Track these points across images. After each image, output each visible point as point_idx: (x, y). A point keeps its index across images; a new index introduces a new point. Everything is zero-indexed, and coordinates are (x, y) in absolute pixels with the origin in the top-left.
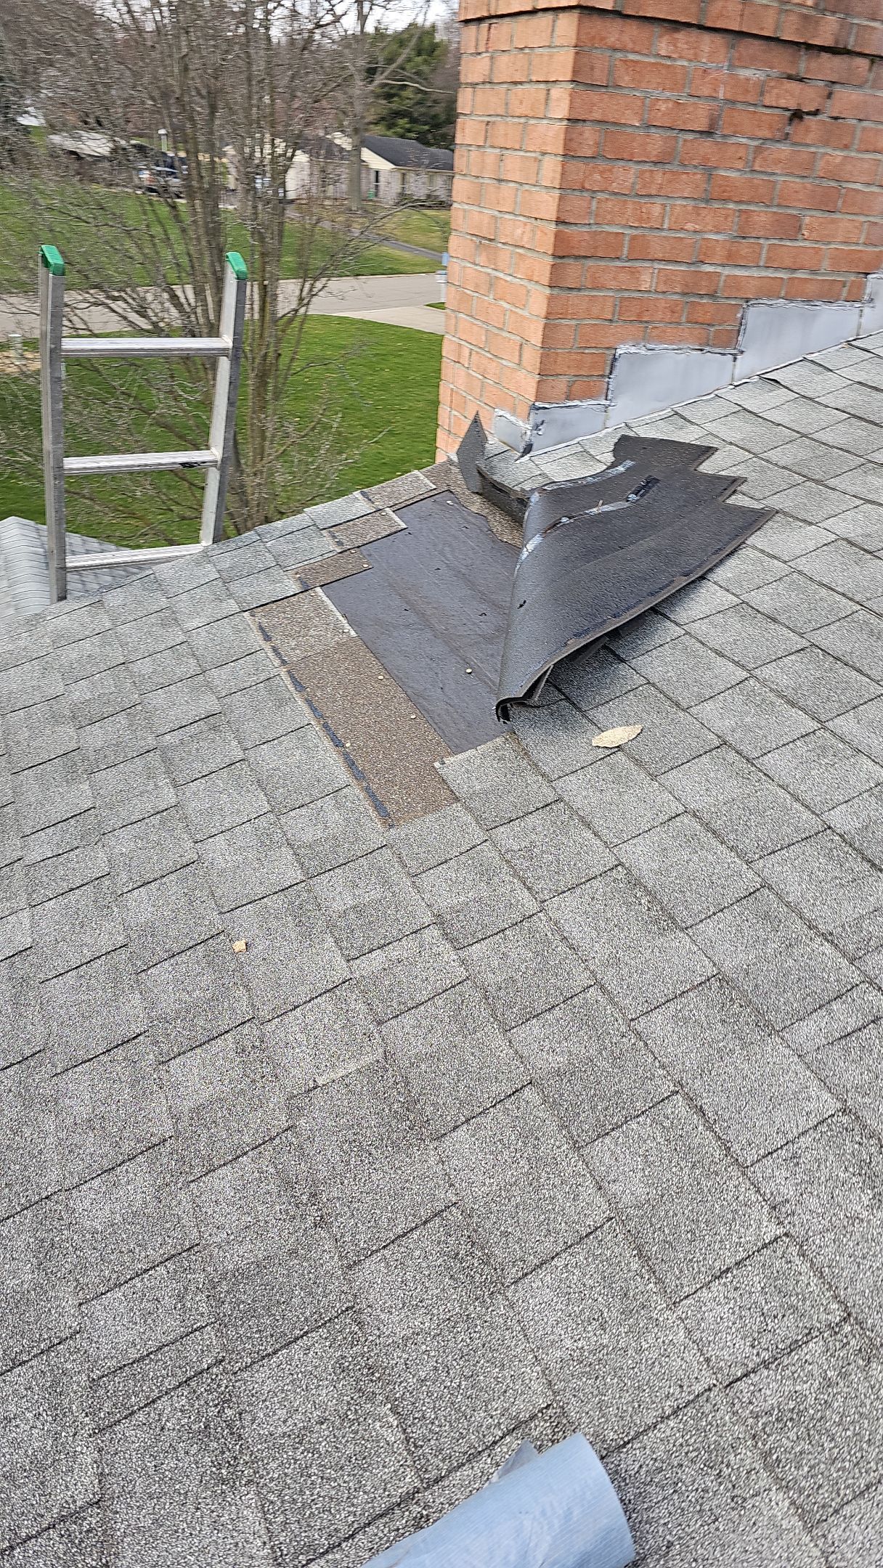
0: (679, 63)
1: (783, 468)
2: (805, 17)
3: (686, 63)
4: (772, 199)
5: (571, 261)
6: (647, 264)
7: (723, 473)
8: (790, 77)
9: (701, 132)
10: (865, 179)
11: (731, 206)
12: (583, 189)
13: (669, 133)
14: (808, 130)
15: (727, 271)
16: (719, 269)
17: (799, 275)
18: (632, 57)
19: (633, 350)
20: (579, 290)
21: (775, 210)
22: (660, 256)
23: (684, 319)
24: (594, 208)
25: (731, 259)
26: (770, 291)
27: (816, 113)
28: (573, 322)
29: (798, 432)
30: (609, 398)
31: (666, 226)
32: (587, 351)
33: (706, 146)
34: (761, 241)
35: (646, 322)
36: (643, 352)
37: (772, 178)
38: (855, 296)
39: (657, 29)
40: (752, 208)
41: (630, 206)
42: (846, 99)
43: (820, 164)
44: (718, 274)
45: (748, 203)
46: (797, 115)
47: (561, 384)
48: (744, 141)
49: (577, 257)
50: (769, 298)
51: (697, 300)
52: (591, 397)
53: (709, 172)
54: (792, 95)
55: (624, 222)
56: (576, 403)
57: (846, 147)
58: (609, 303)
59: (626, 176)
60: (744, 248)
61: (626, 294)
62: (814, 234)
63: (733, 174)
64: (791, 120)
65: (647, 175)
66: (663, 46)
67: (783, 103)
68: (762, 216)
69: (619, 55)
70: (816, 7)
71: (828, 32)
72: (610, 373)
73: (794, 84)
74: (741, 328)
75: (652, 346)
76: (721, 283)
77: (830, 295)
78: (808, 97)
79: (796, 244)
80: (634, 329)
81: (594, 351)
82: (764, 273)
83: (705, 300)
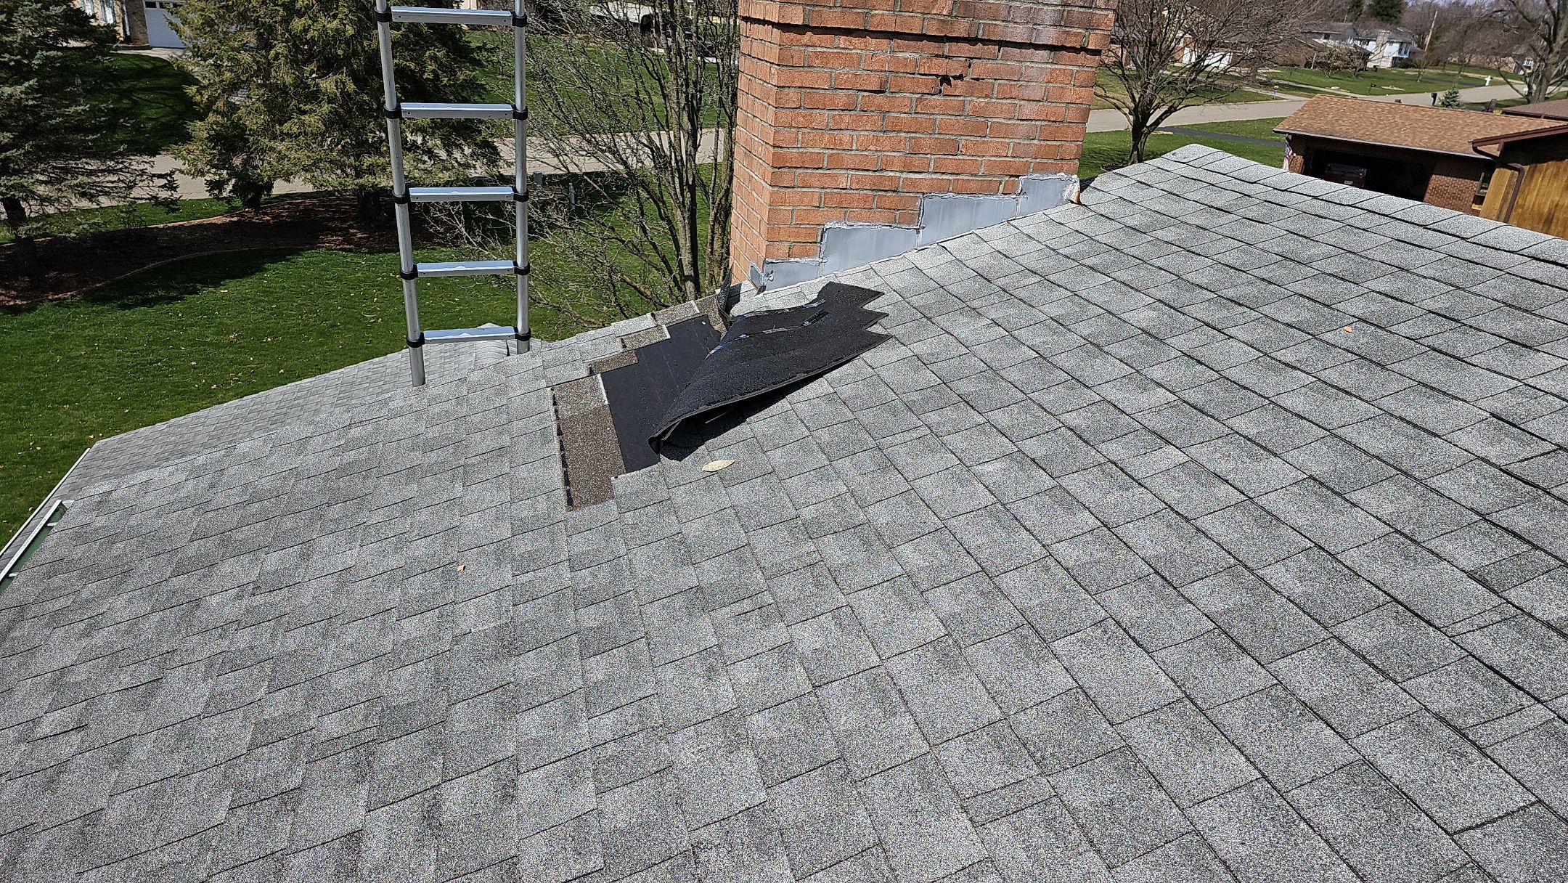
0: (854, 51)
1: (916, 308)
2: (943, 21)
3: (859, 52)
4: (934, 130)
5: (786, 170)
6: (843, 171)
7: (878, 310)
8: (937, 56)
9: (875, 92)
10: (1006, 116)
11: (903, 134)
12: (791, 127)
13: (850, 92)
14: (956, 87)
15: (904, 175)
16: (898, 174)
17: (962, 177)
18: (819, 49)
19: (837, 226)
20: (793, 187)
21: (937, 136)
22: (852, 166)
23: (874, 206)
24: (800, 138)
25: (907, 168)
26: (941, 188)
27: (961, 77)
28: (791, 208)
29: (939, 284)
30: (822, 256)
31: (854, 148)
32: (803, 226)
33: (880, 99)
34: (929, 156)
35: (846, 208)
36: (845, 227)
37: (932, 117)
38: (1010, 191)
39: (837, 34)
40: (917, 135)
41: (827, 137)
42: (978, 68)
43: (968, 108)
44: (898, 177)
45: (916, 132)
46: (945, 79)
47: (784, 248)
48: (908, 95)
49: (790, 168)
50: (940, 192)
51: (884, 193)
52: (808, 256)
53: (883, 113)
54: (940, 67)
55: (823, 146)
56: (797, 259)
57: (987, 96)
58: (816, 197)
59: (822, 118)
60: (916, 160)
61: (828, 190)
62: (970, 151)
63: (902, 115)
64: (942, 82)
65: (838, 117)
66: (843, 44)
67: (934, 72)
68: (926, 140)
69: (810, 49)
70: (950, 15)
71: (961, 29)
72: (821, 240)
73: (940, 60)
74: (921, 212)
75: (852, 224)
76: (901, 183)
77: (990, 190)
78: (954, 68)
79: (956, 157)
80: (837, 212)
81: (808, 226)
82: (934, 176)
83: (889, 194)
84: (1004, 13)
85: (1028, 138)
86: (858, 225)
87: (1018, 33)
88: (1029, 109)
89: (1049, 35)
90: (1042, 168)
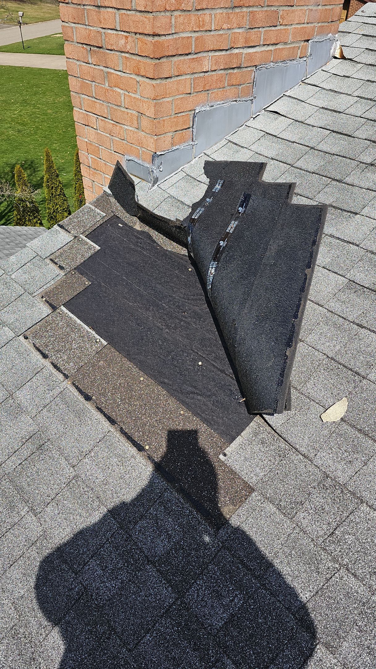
1: (313, 173)
6: (205, 54)
7: (279, 181)
11: (245, 10)
15: (245, 51)
16: (241, 51)
20: (171, 77)
23: (226, 85)
24: (173, 23)
25: (247, 43)
26: (266, 59)
28: (170, 99)
29: (307, 146)
30: (194, 140)
32: (179, 115)
34: (260, 29)
35: (208, 90)
36: (208, 109)
38: (304, 54)
40: (255, 9)
41: (193, 18)
44: (241, 53)
47: (168, 139)
49: (168, 57)
50: (265, 63)
52: (185, 142)
55: (191, 29)
60: (253, 35)
61: (196, 75)
62: (285, 21)
68: (260, 14)
72: (193, 125)
74: (254, 85)
75: (212, 104)
76: (243, 59)
77: (293, 56)
79: (277, 28)
80: (203, 95)
81: (183, 114)
82: (263, 49)
83: (236, 71)
85: (317, 5)
86: (217, 104)
90: (321, 31)
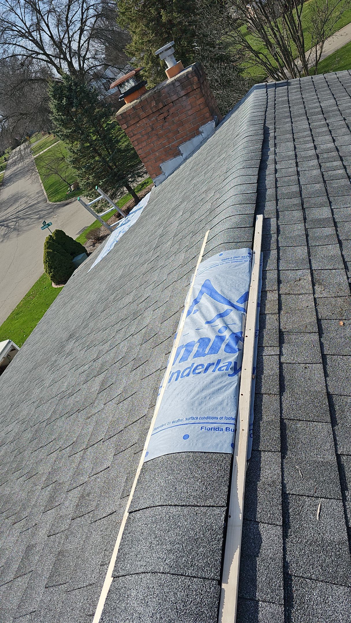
2: (156, 106)
3: (142, 125)
4: (170, 131)
6: (156, 152)
8: (160, 114)
9: (151, 131)
10: (185, 117)
11: (164, 136)
12: (139, 149)
13: (147, 134)
14: (169, 118)
15: (170, 145)
17: (184, 137)
19: (163, 164)
21: (172, 132)
22: (157, 150)
23: (168, 155)
25: (169, 143)
27: (168, 115)
30: (164, 172)
31: (155, 145)
32: (155, 168)
33: (154, 132)
34: (173, 137)
35: (162, 159)
37: (168, 128)
38: (199, 133)
39: (136, 124)
40: (168, 134)
42: (171, 111)
43: (175, 121)
44: (169, 146)
45: (166, 134)
46: (165, 118)
47: (154, 175)
48: (159, 127)
49: (145, 158)
52: (161, 174)
53: (157, 135)
54: (162, 117)
56: (159, 176)
57: (177, 116)
58: (154, 160)
59: (144, 144)
61: (156, 158)
63: (161, 132)
64: (165, 119)
66: (138, 125)
67: (161, 118)
68: (170, 134)
70: (156, 104)
71: (161, 105)
72: (161, 169)
73: (161, 115)
74: (180, 151)
76: (171, 147)
77: (193, 136)
78: (165, 114)
79: (180, 134)
80: (160, 161)
82: (177, 141)
83: (170, 151)
84: (168, 96)
85: (194, 119)
87: (174, 97)
88: (190, 113)
89: (183, 93)
90: (204, 124)
